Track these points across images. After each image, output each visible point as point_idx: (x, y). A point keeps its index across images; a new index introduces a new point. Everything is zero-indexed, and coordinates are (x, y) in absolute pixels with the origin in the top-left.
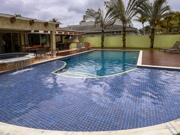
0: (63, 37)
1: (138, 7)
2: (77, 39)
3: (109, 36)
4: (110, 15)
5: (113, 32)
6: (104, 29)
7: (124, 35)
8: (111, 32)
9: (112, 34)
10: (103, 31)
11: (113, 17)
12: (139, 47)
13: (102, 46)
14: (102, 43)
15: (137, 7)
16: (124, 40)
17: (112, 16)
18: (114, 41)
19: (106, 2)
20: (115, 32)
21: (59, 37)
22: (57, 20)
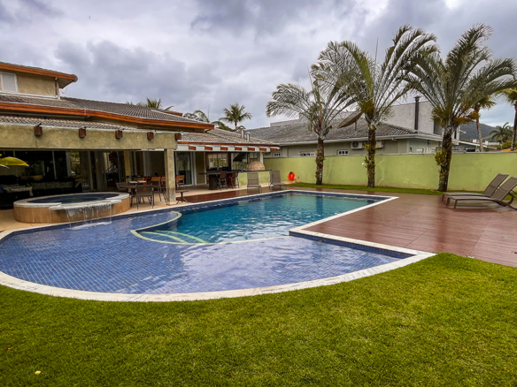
0: (232, 155)
1: (410, 73)
2: (262, 160)
3: (347, 152)
4: (339, 97)
5: (355, 143)
6: (324, 135)
7: (372, 152)
8: (348, 143)
9: (352, 148)
10: (321, 141)
11: (346, 102)
12: (416, 187)
13: (319, 182)
14: (318, 174)
15: (406, 73)
16: (371, 167)
17: (345, 99)
18: (349, 168)
19: (319, 65)
20: (360, 142)
21: (225, 156)
22: (243, 108)
